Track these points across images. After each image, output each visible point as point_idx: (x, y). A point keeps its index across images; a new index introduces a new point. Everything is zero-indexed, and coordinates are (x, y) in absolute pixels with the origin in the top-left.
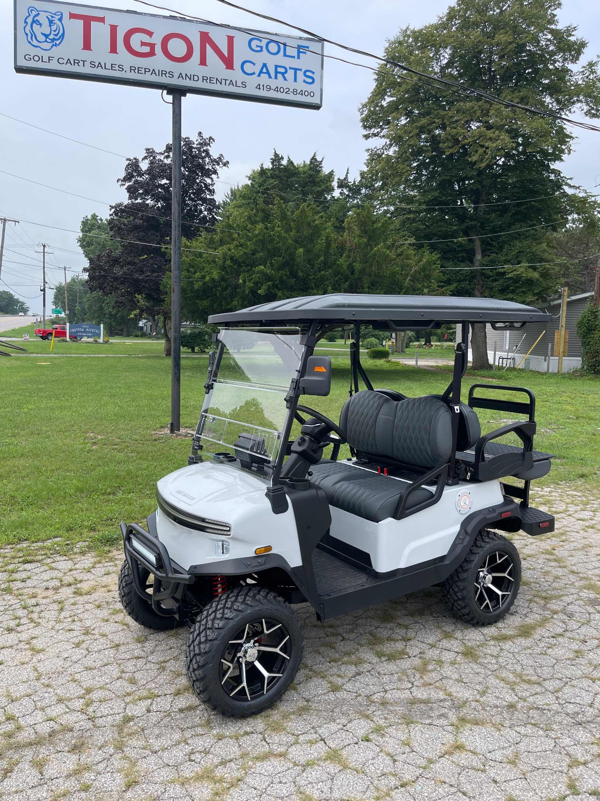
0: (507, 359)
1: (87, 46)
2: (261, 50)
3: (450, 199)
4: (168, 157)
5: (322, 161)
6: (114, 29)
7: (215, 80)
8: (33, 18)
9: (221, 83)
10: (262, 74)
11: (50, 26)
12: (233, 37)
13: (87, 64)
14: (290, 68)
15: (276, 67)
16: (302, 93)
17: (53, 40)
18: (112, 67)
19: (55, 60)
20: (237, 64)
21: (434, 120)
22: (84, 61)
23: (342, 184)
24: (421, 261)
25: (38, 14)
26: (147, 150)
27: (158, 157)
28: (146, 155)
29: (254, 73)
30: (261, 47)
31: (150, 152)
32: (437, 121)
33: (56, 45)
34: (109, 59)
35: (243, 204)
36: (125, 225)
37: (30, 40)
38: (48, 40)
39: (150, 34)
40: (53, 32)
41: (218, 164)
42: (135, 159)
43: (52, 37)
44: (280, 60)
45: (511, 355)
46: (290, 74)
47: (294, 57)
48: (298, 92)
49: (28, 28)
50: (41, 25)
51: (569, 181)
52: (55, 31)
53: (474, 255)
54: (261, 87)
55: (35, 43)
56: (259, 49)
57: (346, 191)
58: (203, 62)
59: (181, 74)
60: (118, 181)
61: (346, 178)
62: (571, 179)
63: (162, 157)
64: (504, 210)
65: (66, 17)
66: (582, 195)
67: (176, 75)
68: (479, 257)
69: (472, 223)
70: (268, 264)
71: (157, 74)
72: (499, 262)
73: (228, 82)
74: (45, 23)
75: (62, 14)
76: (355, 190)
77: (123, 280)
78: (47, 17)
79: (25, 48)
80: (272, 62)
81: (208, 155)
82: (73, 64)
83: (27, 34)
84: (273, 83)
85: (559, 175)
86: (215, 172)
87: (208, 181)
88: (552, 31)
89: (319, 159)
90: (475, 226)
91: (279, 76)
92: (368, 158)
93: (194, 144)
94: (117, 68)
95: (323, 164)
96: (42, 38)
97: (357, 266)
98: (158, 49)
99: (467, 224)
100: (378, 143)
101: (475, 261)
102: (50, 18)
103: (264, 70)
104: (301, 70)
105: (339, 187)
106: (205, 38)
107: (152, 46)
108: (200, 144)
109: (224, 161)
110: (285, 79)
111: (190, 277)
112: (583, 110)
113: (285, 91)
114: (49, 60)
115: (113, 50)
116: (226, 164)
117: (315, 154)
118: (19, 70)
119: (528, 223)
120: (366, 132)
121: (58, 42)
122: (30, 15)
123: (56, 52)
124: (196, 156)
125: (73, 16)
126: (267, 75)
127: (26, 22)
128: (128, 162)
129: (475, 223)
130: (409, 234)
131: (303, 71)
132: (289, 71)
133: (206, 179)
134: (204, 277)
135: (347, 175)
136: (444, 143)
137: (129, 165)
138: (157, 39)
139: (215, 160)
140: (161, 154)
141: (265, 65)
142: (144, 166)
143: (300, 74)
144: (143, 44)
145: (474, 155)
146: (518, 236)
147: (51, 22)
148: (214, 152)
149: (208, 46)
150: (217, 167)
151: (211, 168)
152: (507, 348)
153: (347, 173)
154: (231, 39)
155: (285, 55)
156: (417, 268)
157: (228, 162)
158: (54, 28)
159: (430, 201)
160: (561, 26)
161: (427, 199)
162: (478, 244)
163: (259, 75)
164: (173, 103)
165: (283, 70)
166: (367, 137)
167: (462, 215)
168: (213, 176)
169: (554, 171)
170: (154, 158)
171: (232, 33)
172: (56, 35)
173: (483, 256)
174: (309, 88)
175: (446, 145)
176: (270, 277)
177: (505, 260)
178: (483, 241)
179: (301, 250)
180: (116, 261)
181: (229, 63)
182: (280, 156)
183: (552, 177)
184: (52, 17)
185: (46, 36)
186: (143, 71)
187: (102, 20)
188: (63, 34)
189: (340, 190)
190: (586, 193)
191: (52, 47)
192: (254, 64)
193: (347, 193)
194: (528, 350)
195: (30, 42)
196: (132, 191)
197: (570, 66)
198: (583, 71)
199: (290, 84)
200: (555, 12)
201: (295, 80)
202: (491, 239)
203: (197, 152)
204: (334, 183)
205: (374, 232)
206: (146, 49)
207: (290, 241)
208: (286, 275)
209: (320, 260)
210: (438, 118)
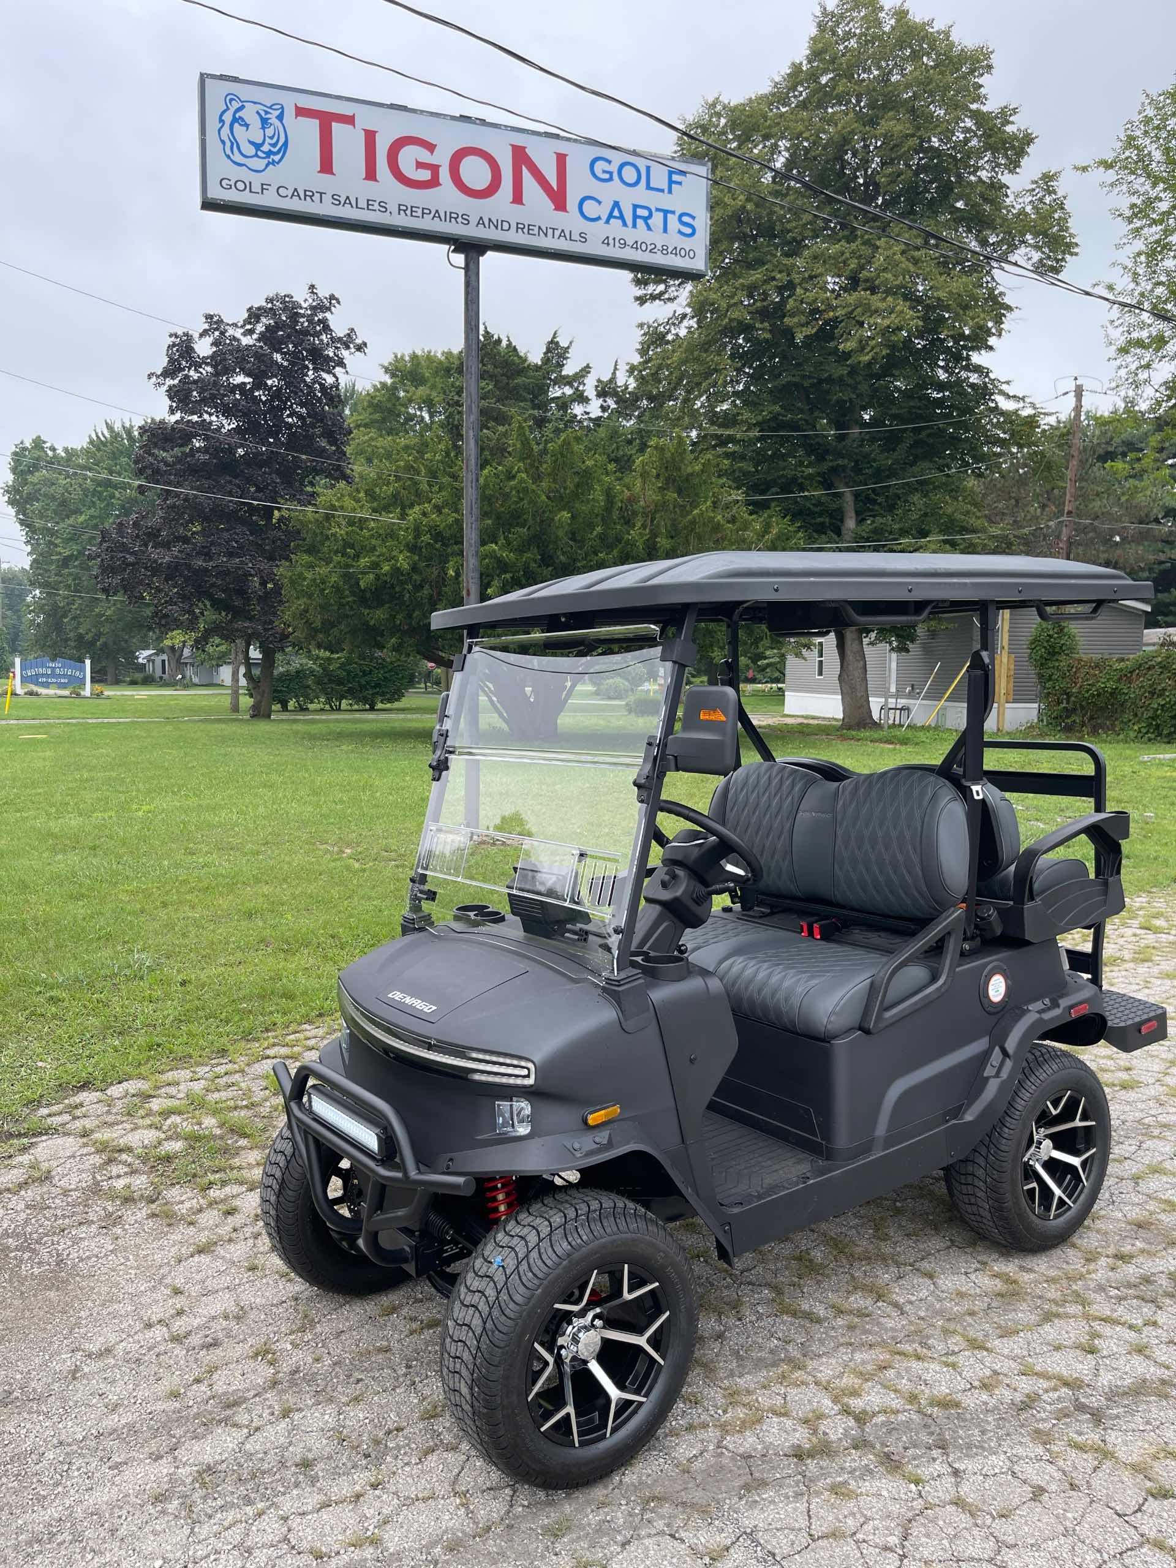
0: (896, 709)
1: (326, 166)
2: (611, 179)
3: (801, 419)
4: (251, 332)
5: (568, 348)
6: (370, 137)
7: (536, 229)
8: (235, 112)
9: (546, 235)
10: (612, 220)
11: (263, 128)
12: (566, 155)
13: (327, 198)
14: (658, 210)
15: (635, 207)
16: (676, 251)
17: (269, 154)
18: (368, 205)
19: (273, 189)
20: (572, 202)
21: (773, 274)
22: (321, 193)
23: (605, 390)
24: (768, 533)
25: (243, 107)
26: (209, 317)
27: (230, 332)
28: (206, 326)
29: (599, 218)
30: (611, 173)
31: (214, 323)
32: (778, 276)
33: (273, 163)
34: (365, 190)
35: (373, 422)
36: (166, 464)
37: (228, 152)
38: (259, 153)
39: (431, 147)
40: (268, 140)
41: (348, 348)
42: (186, 334)
43: (266, 148)
44: (640, 195)
45: (902, 702)
46: (657, 219)
47: (662, 191)
48: (670, 250)
49: (226, 130)
50: (247, 126)
51: (1004, 387)
52: (271, 138)
53: (842, 521)
54: (611, 241)
55: (237, 157)
56: (607, 176)
57: (611, 403)
58: (518, 198)
59: (481, 218)
60: (150, 376)
61: (613, 379)
62: (1008, 383)
63: (238, 333)
64: (891, 441)
65: (290, 112)
66: (1027, 412)
67: (474, 220)
68: (850, 523)
69: (840, 462)
70: (502, 541)
71: (443, 218)
72: (891, 533)
73: (557, 233)
74: (256, 122)
75: (282, 108)
76: (626, 403)
77: (171, 572)
78: (258, 113)
79: (219, 166)
80: (628, 198)
81: (327, 328)
82: (302, 197)
83: (223, 142)
84: (631, 235)
85: (987, 376)
86: (341, 363)
87: (329, 379)
88: (977, 115)
89: (564, 343)
90: (844, 468)
91: (640, 222)
92: (640, 339)
93: (301, 308)
94: (376, 207)
95: (571, 353)
96: (251, 150)
97: (664, 543)
98: (444, 175)
99: (831, 464)
100: (657, 313)
101: (844, 531)
102: (263, 113)
103: (616, 213)
104: (673, 212)
105: (599, 395)
106: (520, 156)
107: (434, 169)
108: (312, 308)
109: (359, 341)
110: (649, 228)
111: (348, 566)
112: (1029, 259)
113: (650, 248)
114: (263, 189)
115: (371, 174)
116: (359, 348)
117: (555, 333)
118: (209, 205)
119: (935, 462)
120: (639, 292)
121: (277, 158)
122: (228, 109)
123: (273, 176)
124: (305, 332)
125: (301, 112)
126: (620, 222)
127: (221, 121)
128: (173, 339)
129: (846, 461)
130: (730, 483)
131: (677, 214)
132: (655, 213)
133: (324, 375)
134: (376, 565)
135: (614, 373)
136: (792, 315)
137: (174, 345)
138: (442, 158)
139: (340, 339)
140: (235, 325)
141: (616, 204)
142: (204, 348)
143: (672, 220)
144: (420, 165)
145: (847, 339)
146: (922, 486)
147: (265, 122)
148: (338, 322)
149: (525, 171)
150: (345, 353)
151: (331, 354)
152: (893, 689)
153: (616, 369)
154: (561, 159)
155: (648, 187)
156: (761, 545)
157: (365, 344)
158: (270, 132)
159: (764, 422)
160: (991, 106)
161: (760, 418)
162: (849, 499)
163: (607, 222)
164: (467, 268)
165: (645, 213)
166: (641, 300)
167: (817, 450)
168: (338, 370)
169: (978, 369)
170: (223, 333)
171: (562, 147)
172: (274, 145)
173: (860, 521)
174: (687, 244)
175: (796, 320)
176: (506, 564)
177: (901, 529)
178: (857, 495)
179: (566, 515)
180: (152, 535)
181: (559, 200)
182: (496, 337)
183: (974, 378)
184: (267, 113)
185: (258, 146)
186: (420, 213)
187: (349, 120)
188: (286, 143)
189: (601, 401)
190: (1035, 408)
191: (267, 165)
192: (600, 203)
193: (613, 406)
194: (944, 693)
195: (228, 157)
196: (180, 397)
197: (1006, 178)
198: (1034, 190)
199: (657, 238)
200: (980, 81)
201: (665, 230)
202: (874, 490)
203: (306, 324)
204: (589, 388)
205: (687, 480)
206: (425, 175)
207: (544, 497)
208: (535, 561)
209: (595, 533)
210: (780, 272)
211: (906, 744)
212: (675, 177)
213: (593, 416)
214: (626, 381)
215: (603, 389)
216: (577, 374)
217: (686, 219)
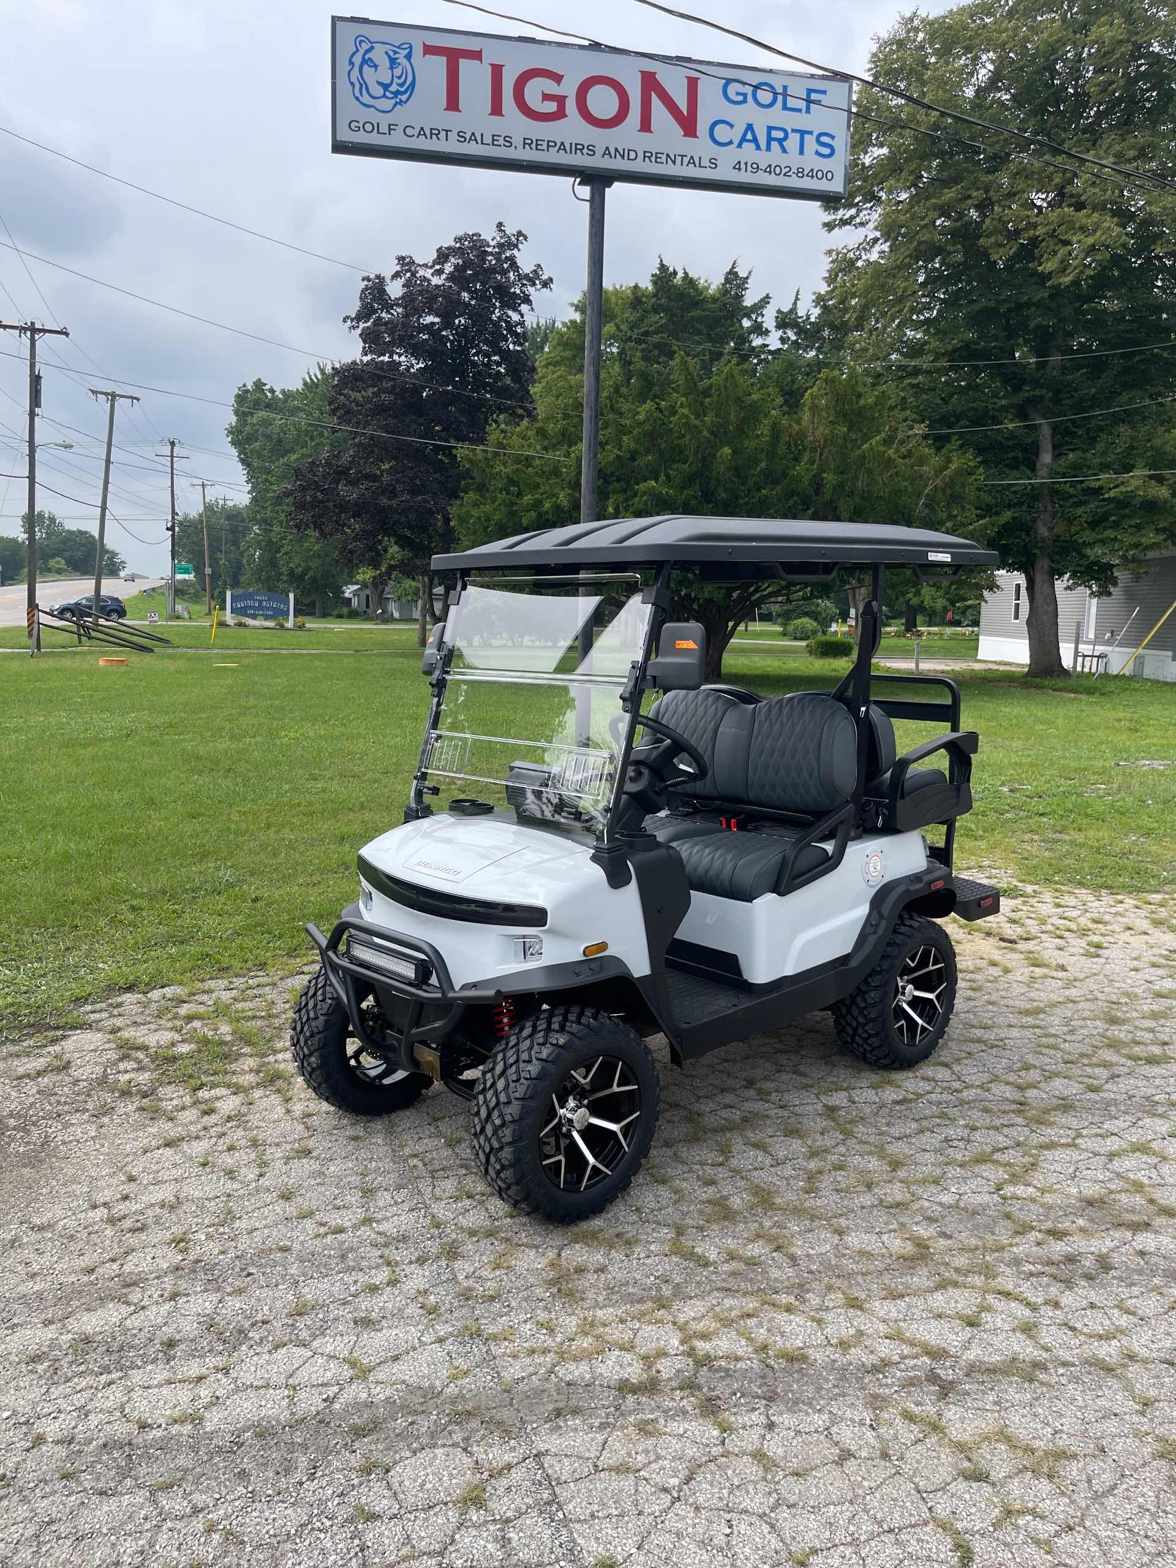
0: (1092, 656)
1: (453, 104)
2: (745, 101)
3: (995, 347)
4: (439, 272)
5: (747, 278)
6: (497, 71)
7: (664, 157)
8: (363, 58)
9: (674, 162)
10: (745, 144)
11: (392, 68)
12: (697, 79)
13: (453, 136)
14: (794, 131)
15: (770, 129)
16: (812, 174)
17: (396, 94)
18: (493, 140)
19: (400, 129)
20: (702, 126)
21: (969, 192)
22: (447, 131)
23: (785, 321)
24: (947, 468)
25: (372, 48)
26: (401, 259)
27: (421, 272)
28: (398, 268)
29: (731, 142)
30: (745, 95)
31: (406, 264)
32: (975, 194)
33: (401, 102)
34: (490, 126)
35: (563, 359)
36: (358, 404)
37: (357, 94)
38: (388, 94)
39: (558, 78)
40: (396, 80)
41: (534, 284)
42: (378, 277)
43: (394, 88)
44: (777, 116)
45: (1100, 649)
46: (793, 142)
47: (799, 110)
48: (806, 173)
49: (355, 72)
50: (376, 67)
52: (399, 78)
53: (1037, 455)
54: (743, 166)
55: (366, 99)
56: (741, 98)
57: (791, 335)
58: (646, 125)
59: (607, 148)
60: (345, 321)
61: (794, 310)
63: (428, 273)
64: (1097, 367)
65: (418, 50)
67: (600, 150)
68: (1046, 458)
69: (1037, 392)
70: (663, 478)
71: (568, 151)
72: (1089, 468)
73: (686, 160)
74: (384, 63)
75: (411, 47)
76: (809, 333)
77: (359, 510)
78: (386, 53)
79: (352, 110)
80: (762, 120)
81: (514, 266)
82: (428, 135)
83: (352, 84)
84: (764, 159)
86: (527, 300)
87: (515, 317)
89: (742, 274)
90: (1042, 397)
91: (774, 144)
92: (829, 267)
93: (489, 246)
94: (501, 142)
95: (750, 284)
96: (379, 91)
97: (830, 478)
98: (571, 106)
99: (1027, 395)
100: (848, 238)
101: (1038, 467)
102: (391, 54)
103: (749, 136)
104: (811, 133)
105: (778, 327)
106: (650, 83)
107: (561, 100)
108: (500, 245)
109: (544, 277)
110: (784, 151)
111: (512, 504)
113: (784, 171)
114: (390, 129)
115: (497, 109)
116: (546, 284)
117: (734, 263)
118: (339, 147)
119: (1146, 390)
120: (828, 217)
121: (404, 98)
122: (358, 50)
123: (402, 115)
124: (493, 270)
125: (429, 50)
126: (753, 145)
127: (351, 63)
128: (365, 283)
129: (1044, 392)
130: (914, 416)
131: (815, 134)
132: (791, 135)
133: (510, 313)
134: (538, 504)
135: (795, 303)
136: (988, 236)
137: (367, 288)
138: (569, 89)
139: (526, 276)
140: (425, 266)
141: (750, 127)
142: (395, 290)
143: (810, 140)
144: (546, 97)
145: (1048, 260)
146: (1128, 417)
147: (393, 62)
148: (526, 261)
149: (654, 96)
150: (531, 290)
151: (518, 292)
152: (1092, 636)
153: (797, 299)
154: (693, 84)
155: (785, 107)
156: (938, 481)
157: (551, 280)
158: (398, 72)
159: (955, 351)
161: (950, 348)
162: (1046, 431)
163: (740, 146)
164: (592, 201)
165: (781, 135)
166: (829, 226)
167: (1015, 378)
168: (524, 308)
170: (413, 274)
171: (694, 71)
172: (402, 85)
173: (1057, 455)
174: (824, 164)
175: (992, 240)
176: (665, 501)
177: (1101, 464)
178: (1055, 428)
179: (727, 450)
180: (342, 473)
181: (689, 125)
182: (671, 269)
184: (395, 52)
185: (386, 87)
186: (545, 147)
187: (477, 55)
188: (413, 83)
189: (780, 332)
191: (395, 106)
192: (732, 126)
193: (794, 338)
194: (1143, 640)
195: (357, 99)
196: (371, 339)
199: (793, 159)
201: (801, 152)
202: (1074, 421)
203: (494, 262)
204: (769, 320)
205: (860, 414)
206: (551, 107)
207: (705, 433)
208: (696, 498)
209: (759, 468)
210: (977, 189)
211: (1093, 693)
212: (814, 96)
213: (771, 348)
214: (809, 310)
215: (783, 320)
216: (755, 304)
217: (824, 139)
